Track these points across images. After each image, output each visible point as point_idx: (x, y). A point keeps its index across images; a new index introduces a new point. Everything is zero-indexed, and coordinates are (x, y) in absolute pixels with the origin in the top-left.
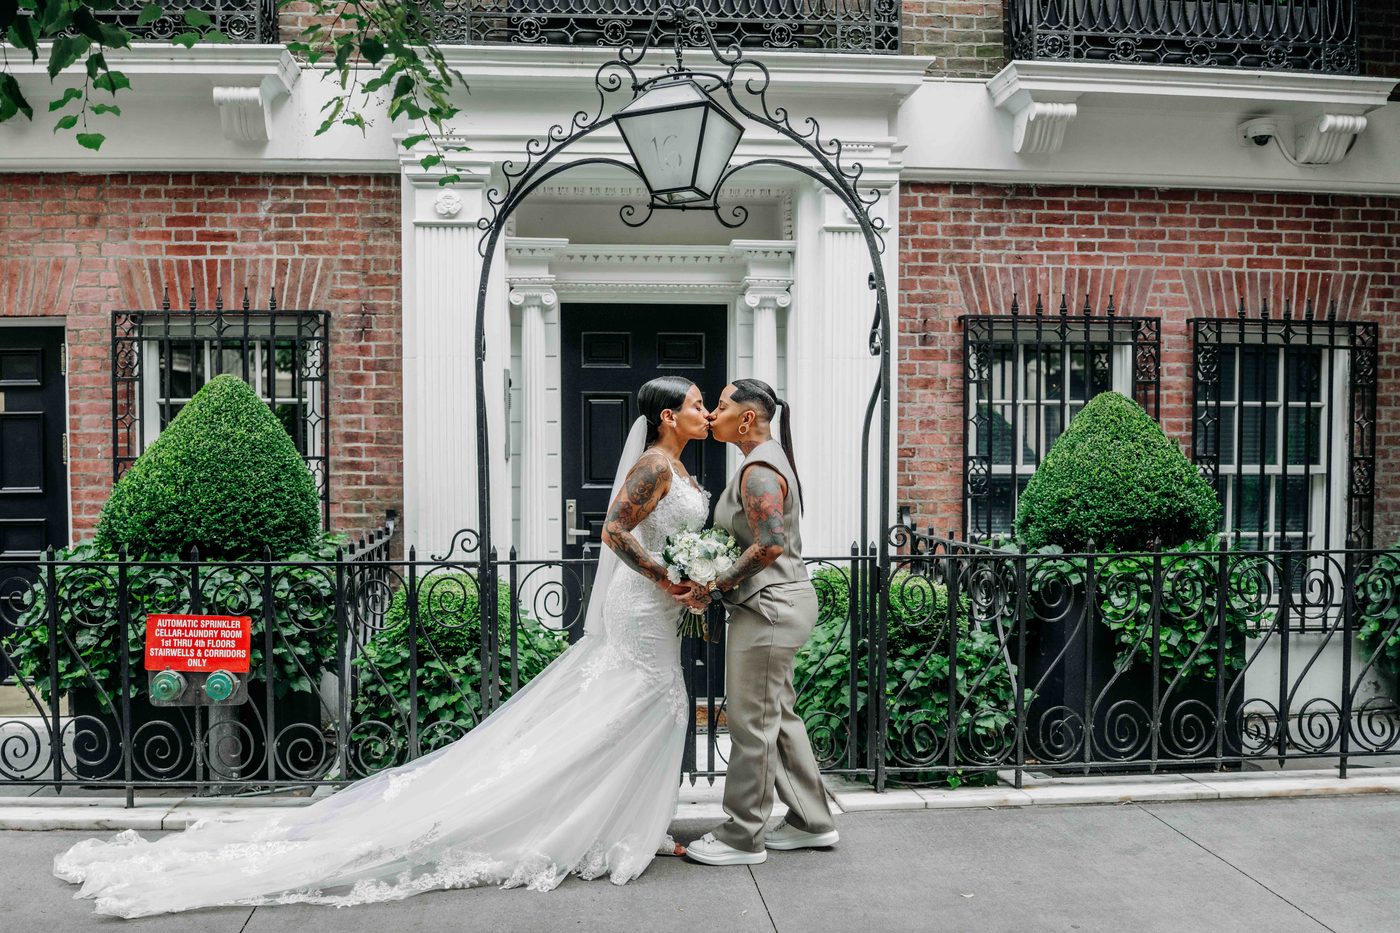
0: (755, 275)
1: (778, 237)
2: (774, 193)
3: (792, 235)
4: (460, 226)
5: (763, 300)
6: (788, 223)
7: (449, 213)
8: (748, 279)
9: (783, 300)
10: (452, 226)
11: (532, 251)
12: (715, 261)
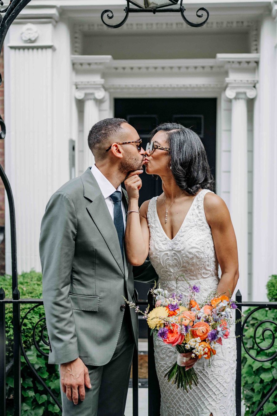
0: (233, 77)
1: (248, 51)
2: (245, 24)
3: (257, 50)
4: (38, 48)
5: (238, 94)
6: (255, 43)
7: (30, 39)
8: (227, 80)
9: (251, 94)
10: (33, 48)
11: (89, 64)
12: (207, 70)
